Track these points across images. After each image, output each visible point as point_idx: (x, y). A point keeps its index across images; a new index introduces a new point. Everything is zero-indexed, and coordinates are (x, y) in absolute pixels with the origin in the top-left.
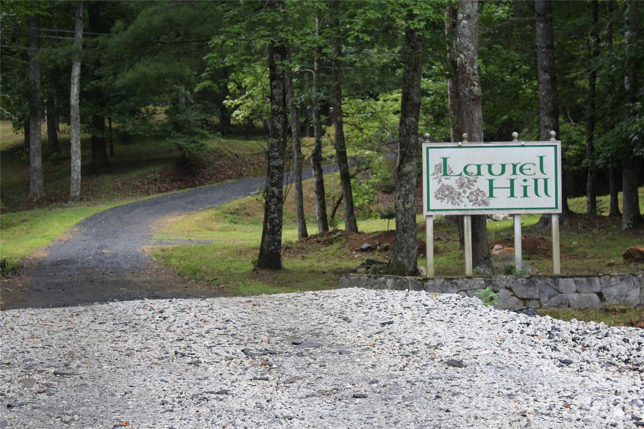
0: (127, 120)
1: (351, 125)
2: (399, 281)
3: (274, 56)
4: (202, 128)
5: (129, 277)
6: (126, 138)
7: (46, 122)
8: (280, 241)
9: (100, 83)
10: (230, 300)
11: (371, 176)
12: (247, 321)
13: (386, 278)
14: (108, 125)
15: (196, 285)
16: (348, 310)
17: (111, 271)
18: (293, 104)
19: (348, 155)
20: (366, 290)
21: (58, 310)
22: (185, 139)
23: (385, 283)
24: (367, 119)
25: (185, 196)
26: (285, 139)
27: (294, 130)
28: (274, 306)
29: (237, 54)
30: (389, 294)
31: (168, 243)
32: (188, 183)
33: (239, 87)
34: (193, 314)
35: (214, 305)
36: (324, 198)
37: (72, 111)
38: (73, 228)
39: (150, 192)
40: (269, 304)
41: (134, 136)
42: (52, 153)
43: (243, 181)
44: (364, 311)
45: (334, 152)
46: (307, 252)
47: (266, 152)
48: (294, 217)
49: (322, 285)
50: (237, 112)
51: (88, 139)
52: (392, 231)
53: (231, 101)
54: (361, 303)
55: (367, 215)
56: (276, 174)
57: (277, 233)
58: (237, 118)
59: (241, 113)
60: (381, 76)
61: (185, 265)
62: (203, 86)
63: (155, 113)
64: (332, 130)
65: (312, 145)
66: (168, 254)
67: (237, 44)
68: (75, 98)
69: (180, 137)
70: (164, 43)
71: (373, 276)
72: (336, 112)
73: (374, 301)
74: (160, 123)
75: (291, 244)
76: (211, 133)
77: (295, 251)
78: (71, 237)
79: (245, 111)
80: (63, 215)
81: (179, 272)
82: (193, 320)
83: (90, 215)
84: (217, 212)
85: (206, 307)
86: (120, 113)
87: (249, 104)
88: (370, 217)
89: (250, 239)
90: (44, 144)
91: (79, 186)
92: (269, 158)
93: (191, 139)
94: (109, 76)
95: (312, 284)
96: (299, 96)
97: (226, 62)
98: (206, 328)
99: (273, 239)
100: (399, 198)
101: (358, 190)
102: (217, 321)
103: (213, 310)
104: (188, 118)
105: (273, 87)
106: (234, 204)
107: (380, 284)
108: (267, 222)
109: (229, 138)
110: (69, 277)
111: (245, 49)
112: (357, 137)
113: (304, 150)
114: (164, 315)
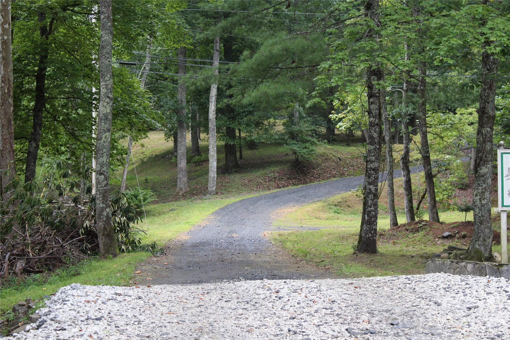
0: (253, 130)
1: (434, 135)
2: (477, 266)
3: (372, 78)
4: (312, 137)
5: (252, 257)
6: (252, 145)
7: (190, 132)
8: (375, 230)
9: (231, 101)
10: (335, 282)
11: (449, 176)
12: (350, 302)
13: (467, 263)
14: (238, 135)
15: (306, 266)
16: (438, 294)
17: (238, 252)
18: (386, 117)
19: (431, 158)
20: (451, 275)
21: (193, 287)
22: (299, 145)
23: (465, 267)
24: (447, 129)
25: (299, 191)
26: (380, 146)
27: (387, 138)
28: (373, 288)
29: (340, 76)
30: (472, 280)
31: (284, 229)
32: (301, 180)
33: (342, 104)
34: (303, 295)
35: (322, 287)
36: (411, 194)
37: (210, 123)
38: (210, 216)
39: (271, 188)
40: (368, 286)
41: (259, 143)
42: (194, 157)
43: (344, 179)
44: (452, 295)
45: (420, 156)
46: (398, 238)
47: (365, 157)
48: (386, 209)
49: (411, 267)
50: (340, 124)
51: (222, 146)
52: (469, 222)
53: (336, 115)
54: (448, 288)
55: (446, 207)
56: (373, 174)
57: (373, 223)
58: (340, 129)
59: (343, 125)
60: (460, 94)
61: (298, 248)
62: (313, 103)
63: (275, 125)
64: (418, 138)
65: (401, 150)
66: (284, 239)
67: (342, 68)
68: (213, 113)
69: (294, 144)
70: (282, 68)
71: (455, 261)
72: (421, 123)
73: (460, 286)
74: (279, 133)
75: (385, 231)
76: (319, 141)
77: (387, 237)
78: (208, 223)
79: (347, 123)
80: (202, 205)
81: (292, 254)
82: (304, 300)
83: (224, 205)
84: (324, 204)
85: (315, 288)
86: (248, 125)
87: (350, 117)
88: (449, 209)
89: (350, 227)
90: (188, 150)
91: (215, 183)
92: (367, 162)
93: (304, 146)
94: (238, 95)
95: (403, 266)
96: (391, 110)
97: (333, 82)
98: (315, 307)
99: (370, 228)
100: (476, 195)
101: (439, 187)
102: (324, 301)
103: (321, 291)
104: (301, 129)
105: (370, 103)
106: (338, 197)
107: (461, 268)
108: (365, 214)
109: (334, 144)
110: (205, 257)
111: (348, 72)
112: (439, 144)
113: (395, 155)
114: (280, 295)
